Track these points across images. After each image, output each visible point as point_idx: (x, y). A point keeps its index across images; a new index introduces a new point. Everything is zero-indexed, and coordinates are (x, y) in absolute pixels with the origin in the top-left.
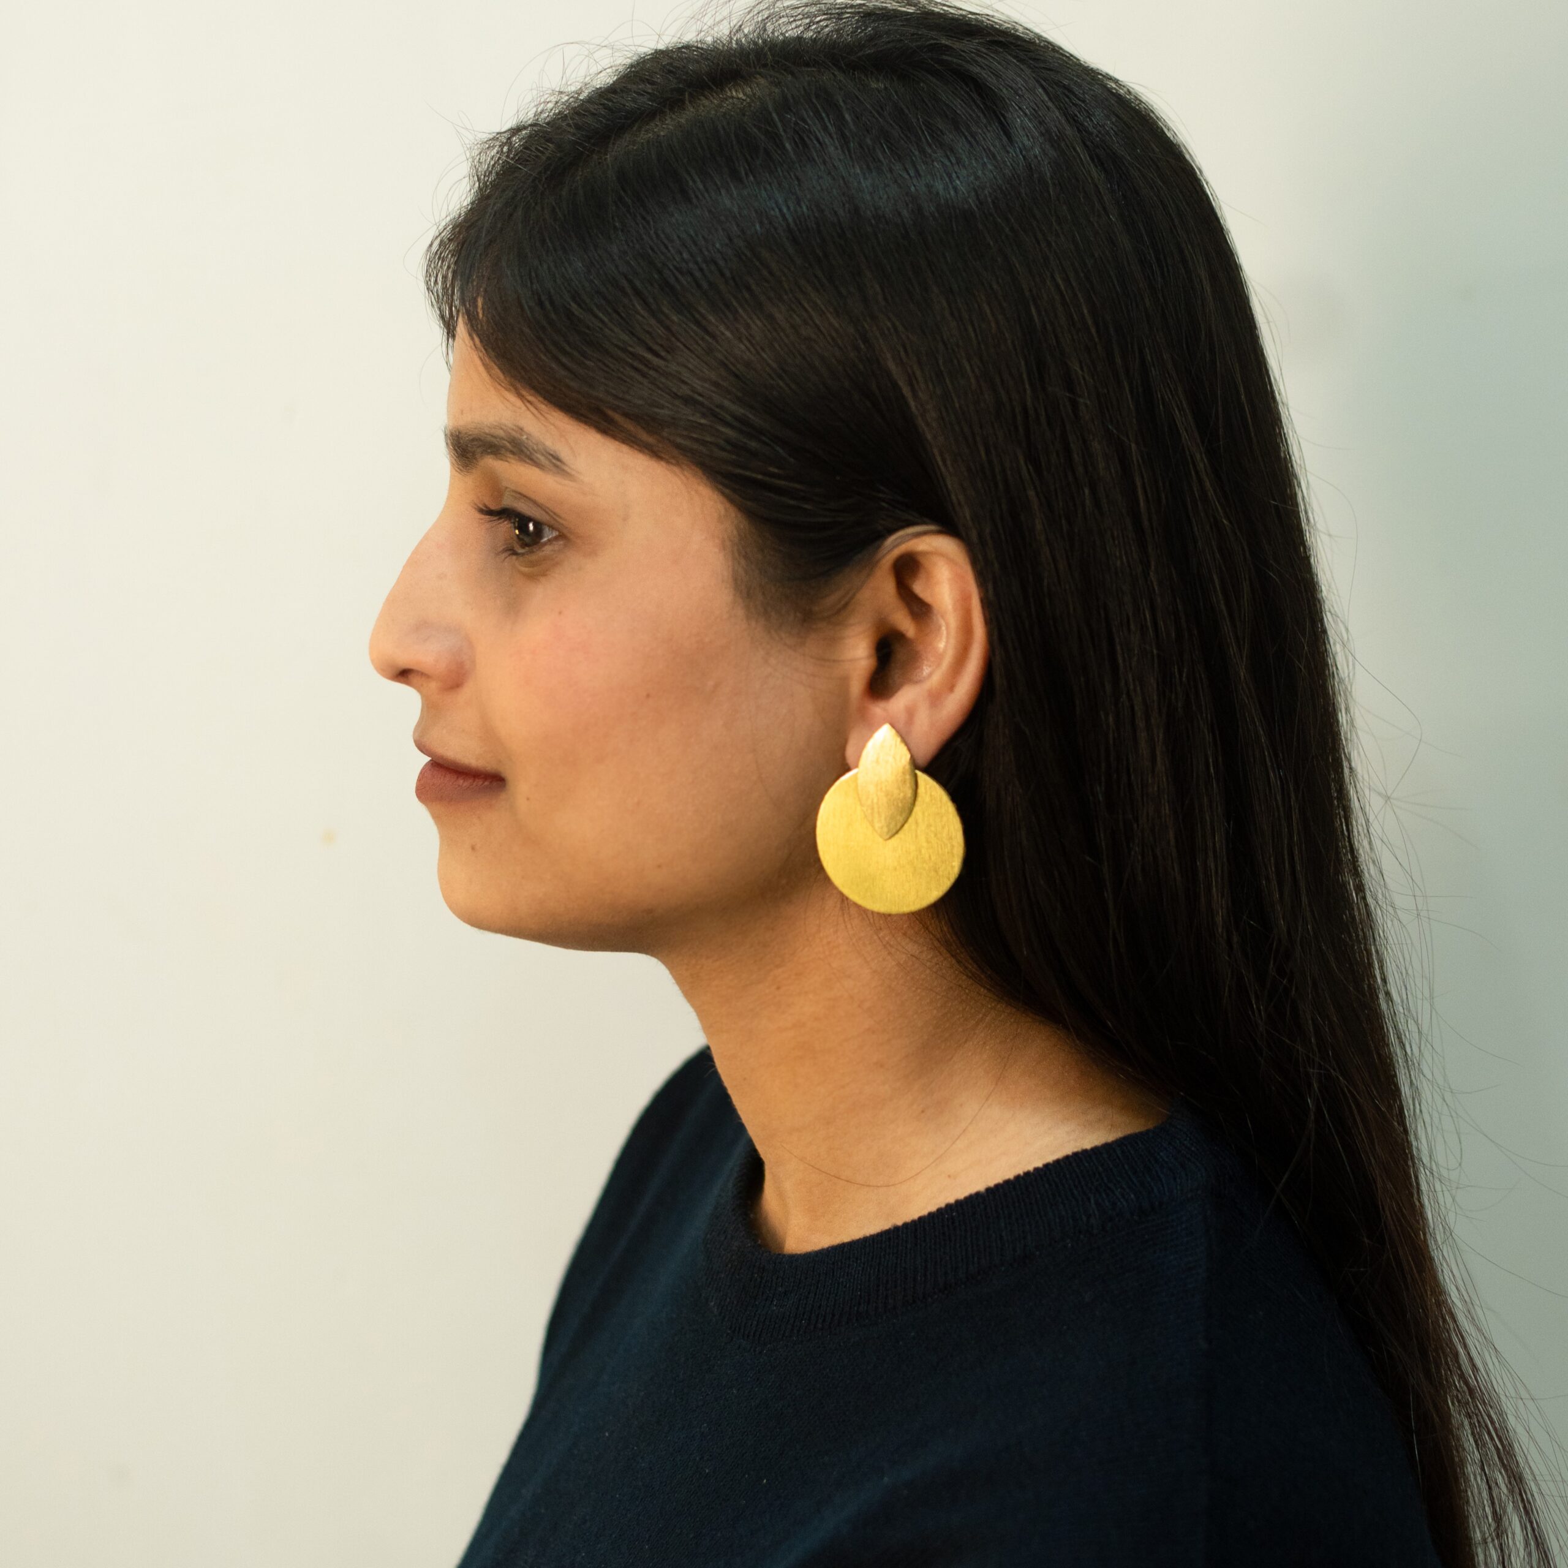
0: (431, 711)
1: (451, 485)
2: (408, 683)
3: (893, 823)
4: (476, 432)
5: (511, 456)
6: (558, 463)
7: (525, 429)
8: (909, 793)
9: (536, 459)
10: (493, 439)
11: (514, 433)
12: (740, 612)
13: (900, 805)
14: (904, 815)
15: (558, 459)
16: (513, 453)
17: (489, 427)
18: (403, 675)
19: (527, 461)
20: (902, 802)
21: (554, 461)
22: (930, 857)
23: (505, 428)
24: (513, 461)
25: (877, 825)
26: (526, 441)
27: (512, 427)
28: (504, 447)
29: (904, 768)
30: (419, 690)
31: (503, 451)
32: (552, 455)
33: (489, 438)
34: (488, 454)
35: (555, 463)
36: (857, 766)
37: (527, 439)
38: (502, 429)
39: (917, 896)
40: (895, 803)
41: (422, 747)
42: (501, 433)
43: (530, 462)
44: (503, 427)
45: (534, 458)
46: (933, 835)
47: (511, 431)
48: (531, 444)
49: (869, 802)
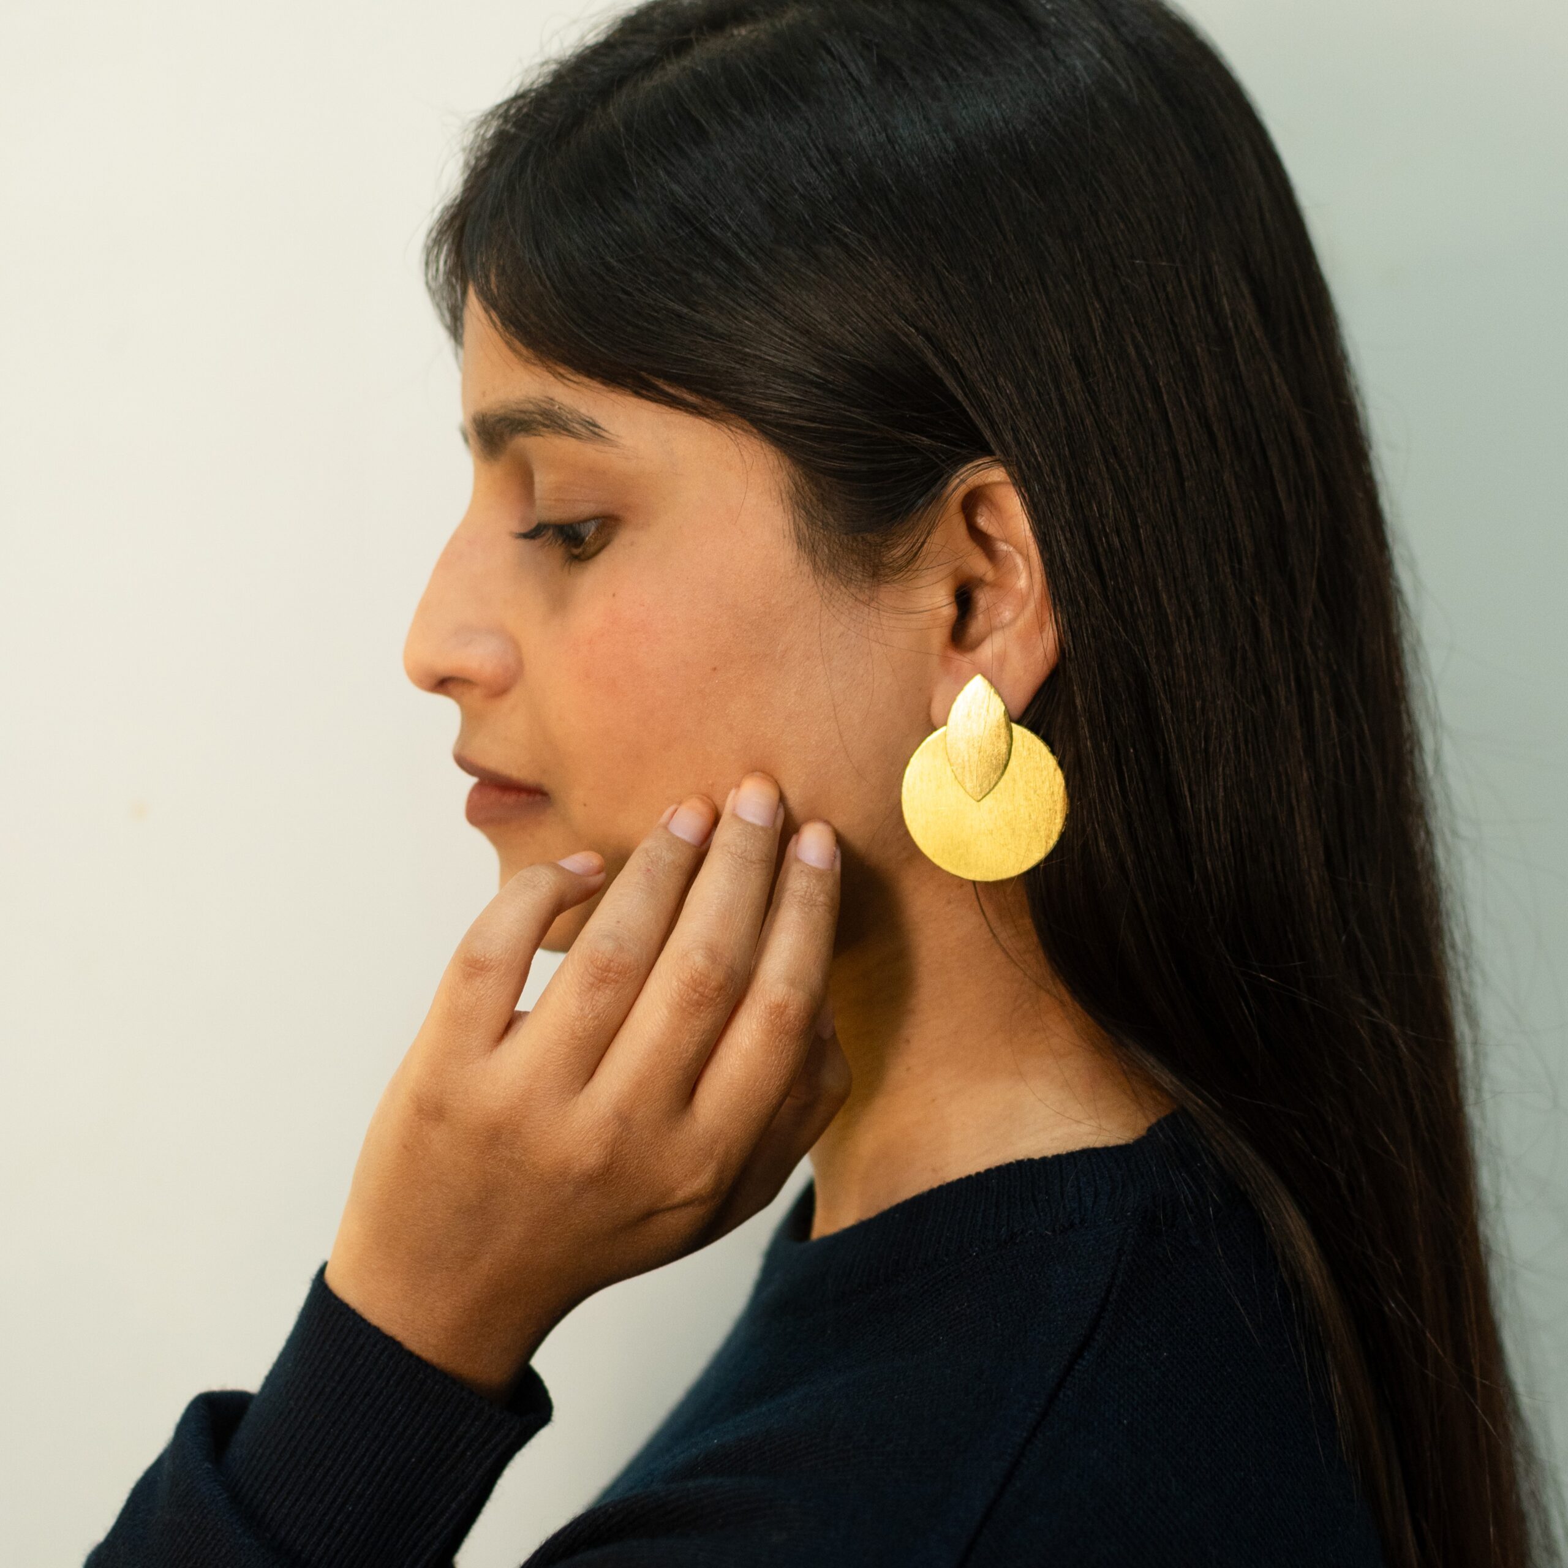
0: (471, 721)
1: (477, 477)
2: (447, 693)
3: (987, 782)
4: (502, 411)
5: (545, 429)
6: (596, 430)
7: (556, 399)
8: (1004, 748)
9: (572, 429)
10: (522, 416)
11: (544, 405)
12: (806, 568)
13: (994, 762)
14: (999, 773)
15: (595, 425)
16: (547, 426)
17: (516, 403)
18: (442, 684)
19: (562, 432)
20: (996, 758)
21: (591, 428)
22: (1030, 816)
23: (534, 401)
24: (548, 435)
25: (968, 785)
26: (558, 411)
27: (543, 399)
28: (534, 421)
29: (998, 721)
30: (459, 701)
31: (534, 425)
32: (588, 422)
33: (518, 416)
34: (520, 431)
35: (593, 431)
36: (945, 724)
37: (559, 408)
38: (531, 402)
39: (1017, 860)
40: (989, 760)
41: (464, 763)
42: (531, 407)
43: (565, 433)
44: (532, 400)
45: (568, 427)
46: (1032, 792)
47: (540, 403)
48: (564, 413)
49: (960, 761)
